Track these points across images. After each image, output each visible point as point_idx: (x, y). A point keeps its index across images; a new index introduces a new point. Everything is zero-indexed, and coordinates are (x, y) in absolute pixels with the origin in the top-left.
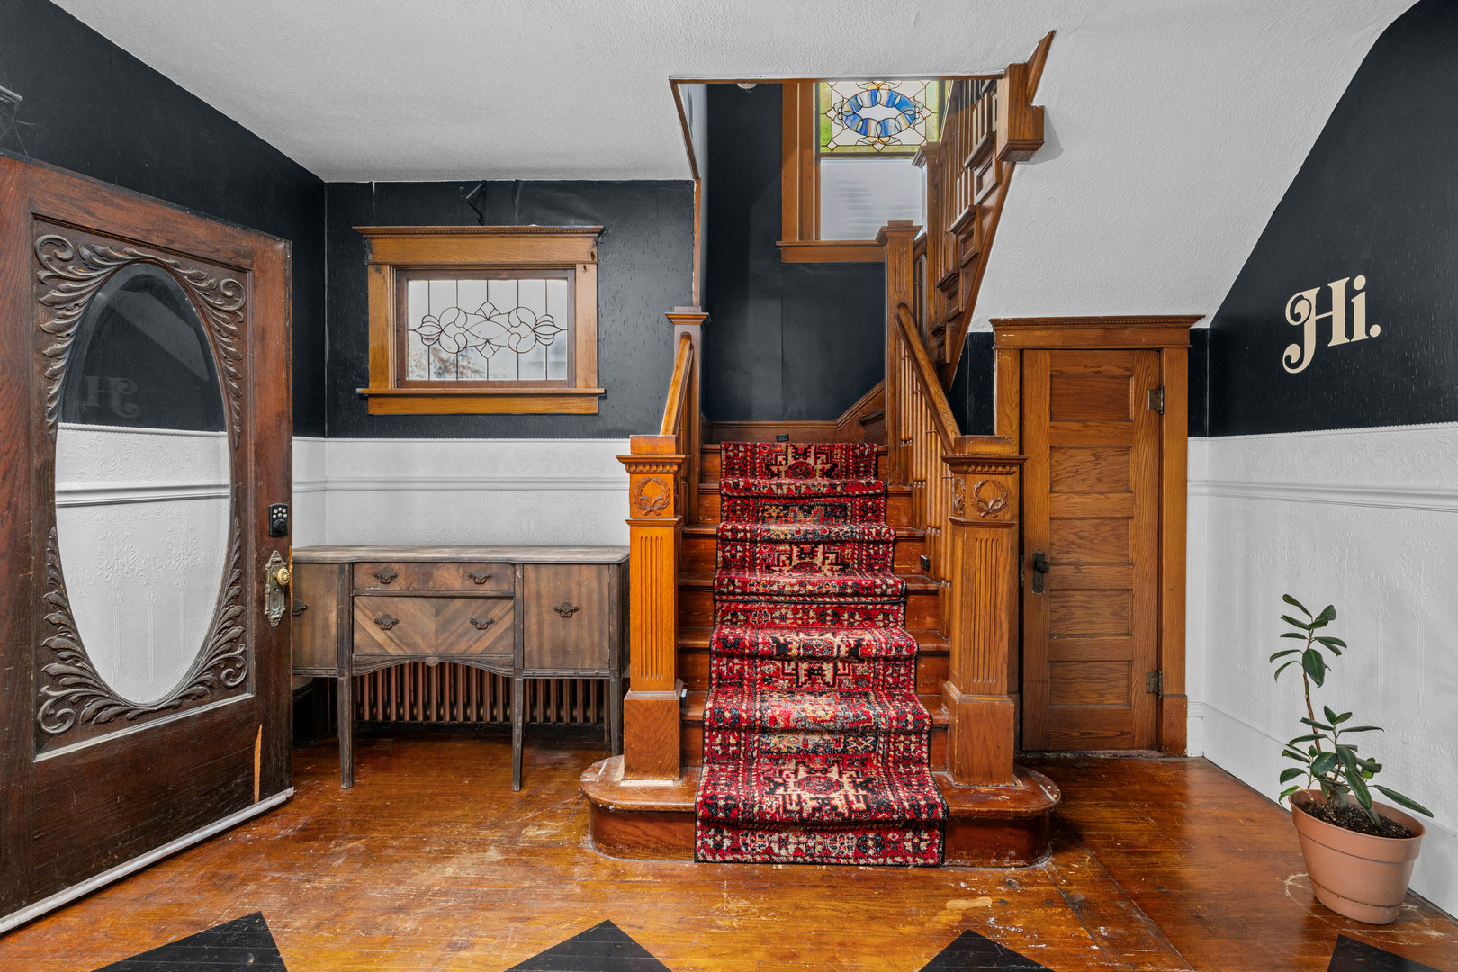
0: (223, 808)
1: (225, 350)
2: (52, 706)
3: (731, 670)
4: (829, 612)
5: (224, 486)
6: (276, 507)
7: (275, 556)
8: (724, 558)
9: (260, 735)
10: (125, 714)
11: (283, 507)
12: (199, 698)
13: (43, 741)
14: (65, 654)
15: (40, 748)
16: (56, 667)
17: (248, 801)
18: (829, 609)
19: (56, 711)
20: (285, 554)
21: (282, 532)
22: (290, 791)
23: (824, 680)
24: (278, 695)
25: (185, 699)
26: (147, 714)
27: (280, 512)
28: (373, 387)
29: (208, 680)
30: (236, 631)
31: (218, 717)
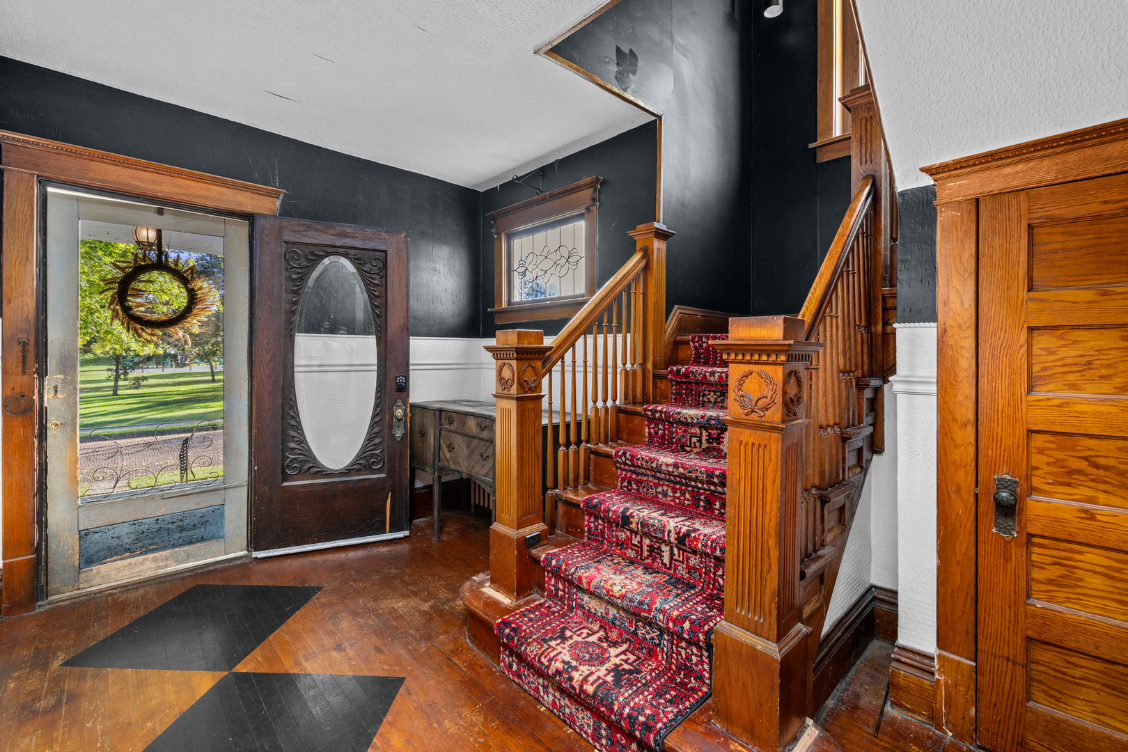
0: (369, 531)
1: (373, 294)
2: (290, 462)
3: (596, 527)
4: (702, 497)
5: (374, 365)
6: (399, 377)
7: (399, 403)
8: (650, 433)
9: (389, 498)
10: (323, 472)
11: (403, 376)
12: (358, 472)
13: (286, 478)
14: (296, 439)
15: (285, 480)
16: (292, 445)
17: (383, 532)
18: (702, 494)
19: (292, 465)
20: (405, 402)
21: (403, 389)
22: (407, 533)
23: (662, 561)
24: (401, 478)
25: (348, 471)
26: (332, 474)
27: (401, 379)
28: (496, 308)
29: (364, 462)
30: (377, 440)
31: (366, 484)
